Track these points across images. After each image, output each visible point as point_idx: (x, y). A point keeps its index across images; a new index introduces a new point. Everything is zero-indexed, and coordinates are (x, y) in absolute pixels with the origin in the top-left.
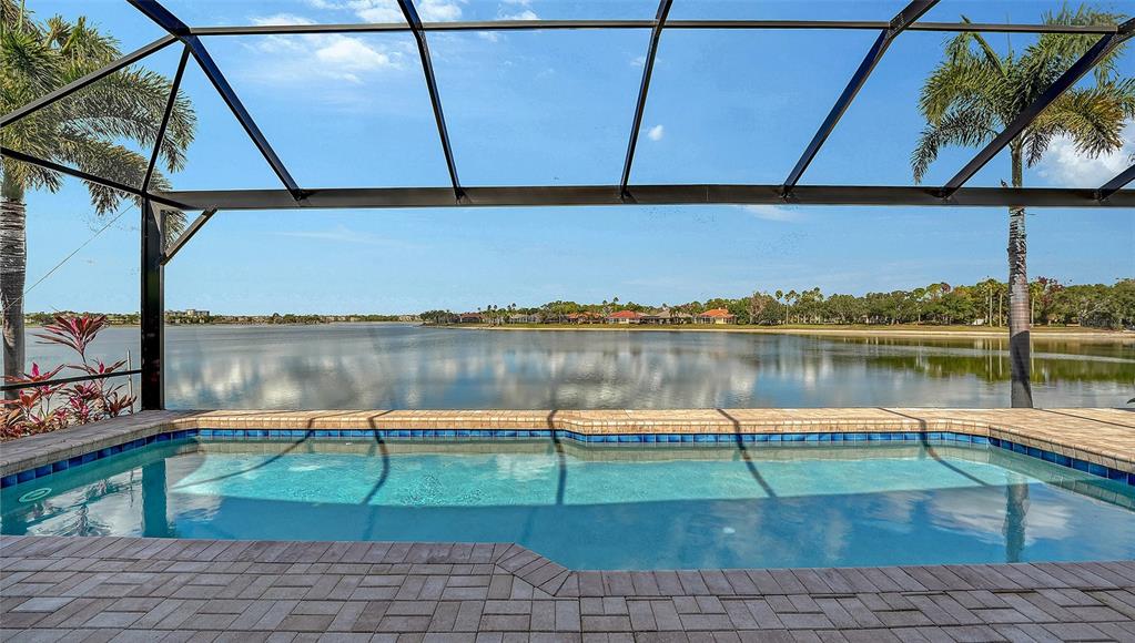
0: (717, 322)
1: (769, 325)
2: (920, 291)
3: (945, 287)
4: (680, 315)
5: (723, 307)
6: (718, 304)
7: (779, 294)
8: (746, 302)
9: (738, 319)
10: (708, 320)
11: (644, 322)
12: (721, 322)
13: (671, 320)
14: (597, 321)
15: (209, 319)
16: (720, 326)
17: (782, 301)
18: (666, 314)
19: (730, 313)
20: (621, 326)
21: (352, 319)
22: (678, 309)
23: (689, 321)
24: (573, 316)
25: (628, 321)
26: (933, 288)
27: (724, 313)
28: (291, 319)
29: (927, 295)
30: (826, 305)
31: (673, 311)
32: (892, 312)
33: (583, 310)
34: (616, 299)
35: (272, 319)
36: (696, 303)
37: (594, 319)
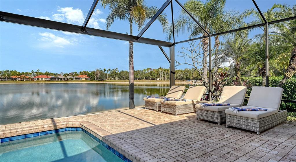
0: (83, 80)
1: (101, 80)
2: (145, 70)
3: (151, 69)
4: (68, 77)
5: (85, 74)
6: (85, 73)
7: (105, 70)
8: (94, 72)
9: (91, 78)
10: (79, 79)
11: (52, 79)
13: (64, 79)
14: (28, 79)
16: (84, 81)
17: (106, 72)
18: (62, 77)
19: (88, 76)
20: (40, 81)
22: (67, 75)
23: (72, 79)
24: (14, 77)
25: (44, 79)
26: (148, 69)
27: (85, 76)
29: (146, 71)
30: (119, 74)
31: (65, 75)
32: (138, 76)
33: (20, 75)
34: (39, 70)
36: (75, 72)
37: (26, 78)
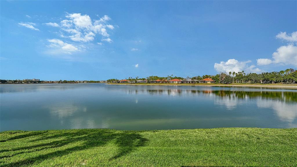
0: (208, 83)
1: (227, 83)
2: (282, 72)
3: (292, 70)
4: (195, 80)
5: (210, 77)
6: (207, 77)
7: (230, 73)
8: (218, 76)
9: (215, 82)
10: (205, 82)
11: (182, 82)
12: (209, 83)
13: (192, 82)
14: (166, 82)
15: (39, 82)
16: (209, 84)
17: (232, 75)
18: (190, 80)
19: (212, 79)
20: (174, 84)
21: (85, 82)
22: (195, 78)
23: (198, 82)
24: (158, 80)
25: (177, 82)
26: (287, 70)
27: (210, 79)
28: (65, 82)
29: (285, 73)
30: (247, 77)
31: (192, 79)
32: (273, 79)
33: (161, 79)
34: (172, 75)
35: (60, 82)
36: (199, 76)
37: (165, 82)
